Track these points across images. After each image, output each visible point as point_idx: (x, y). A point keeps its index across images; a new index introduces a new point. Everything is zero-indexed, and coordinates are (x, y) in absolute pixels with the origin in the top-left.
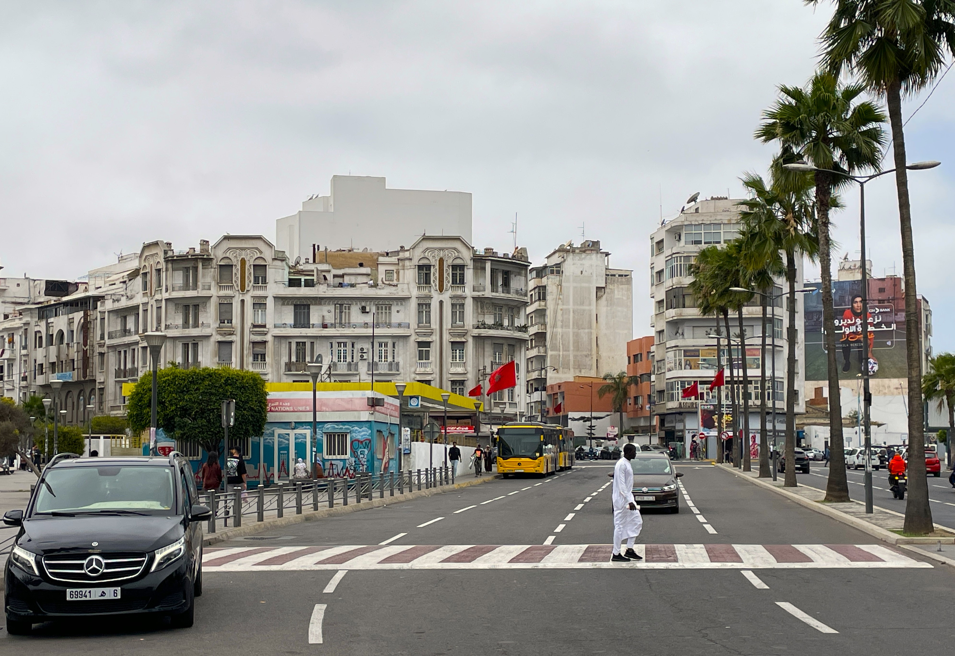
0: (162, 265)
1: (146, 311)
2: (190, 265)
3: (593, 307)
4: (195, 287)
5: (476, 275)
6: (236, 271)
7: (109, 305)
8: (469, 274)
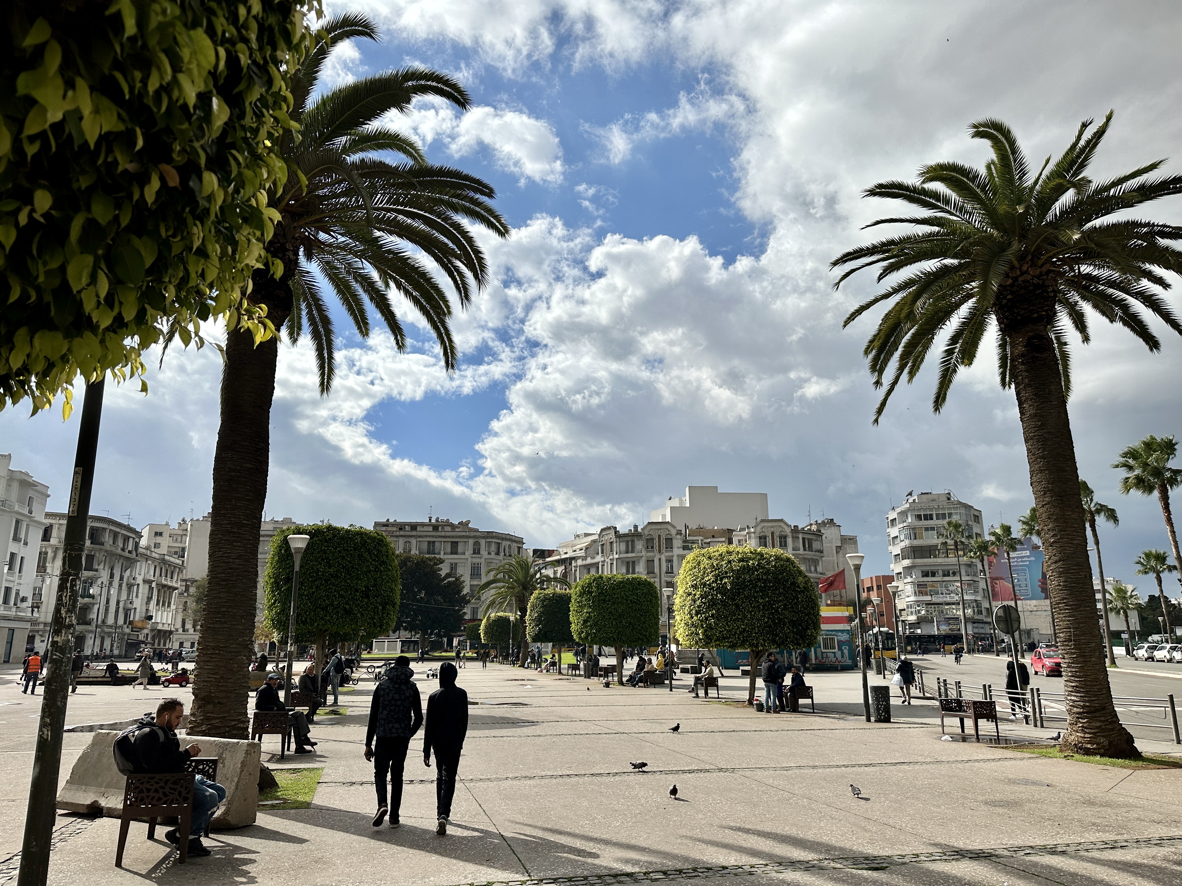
0: (614, 539)
1: (603, 565)
2: (630, 539)
3: (835, 558)
4: (633, 552)
5: (793, 541)
6: (656, 541)
7: (580, 562)
8: (789, 541)
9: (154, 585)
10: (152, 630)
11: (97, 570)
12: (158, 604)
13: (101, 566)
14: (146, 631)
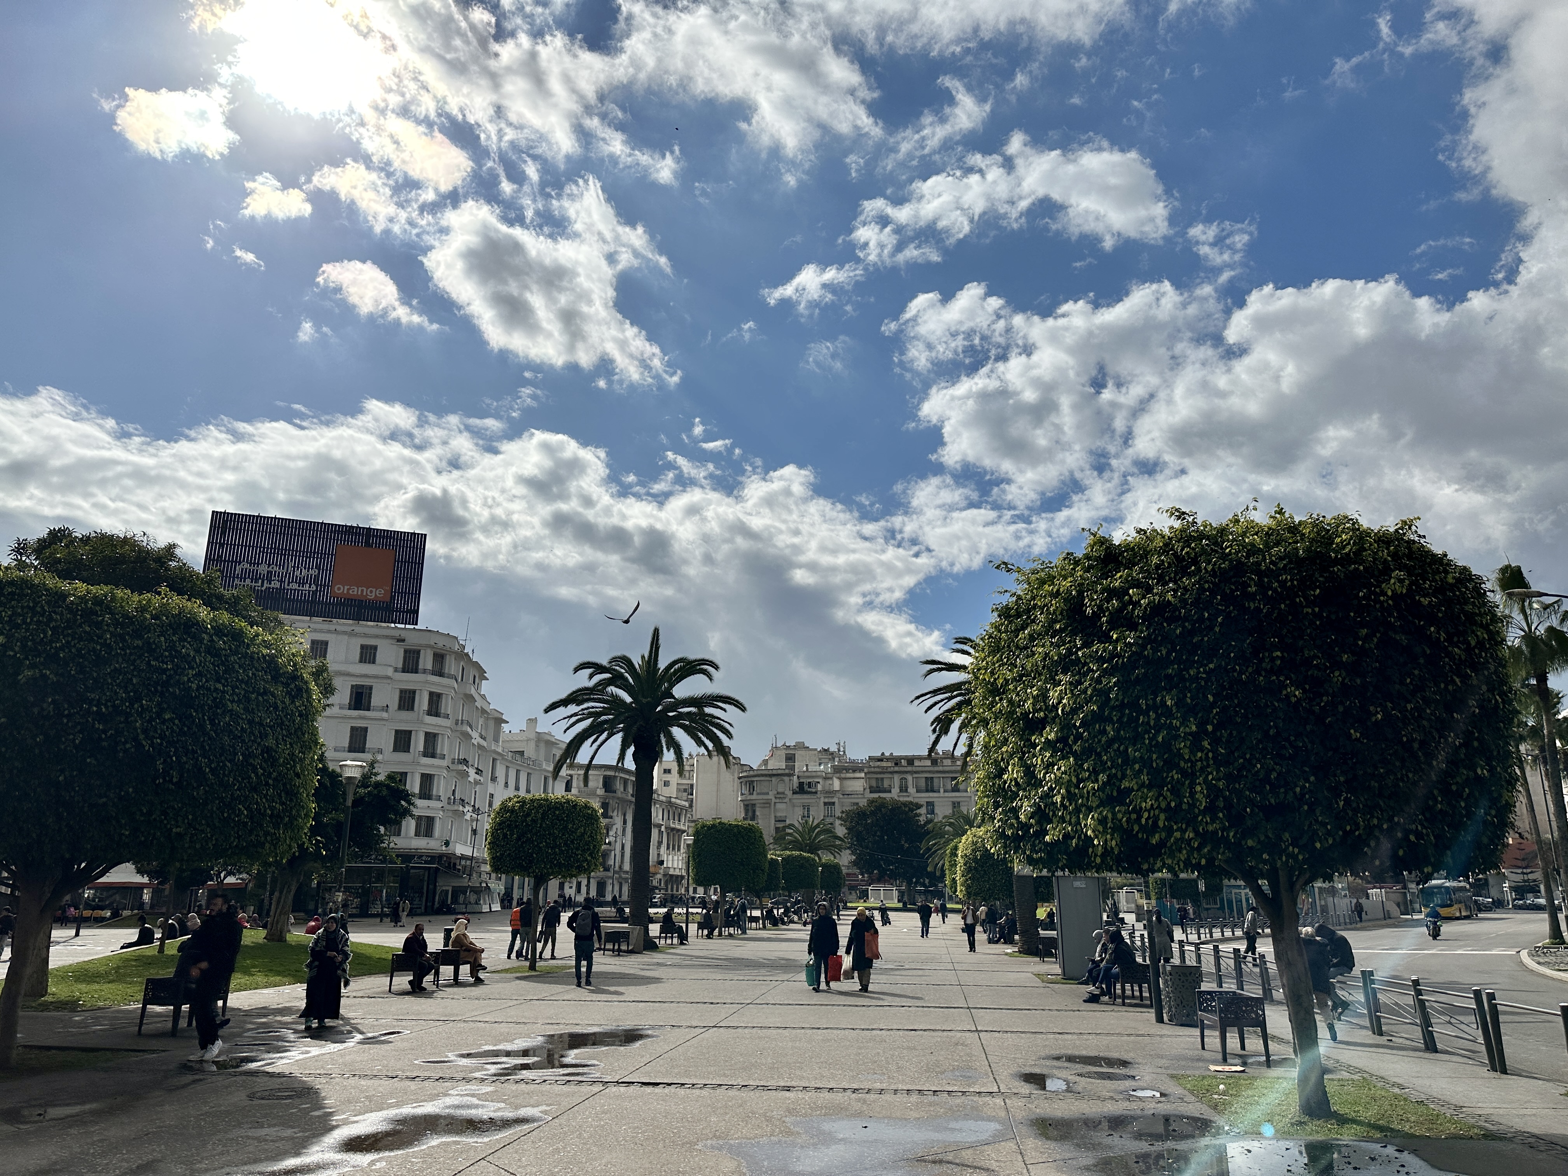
9: (663, 829)
10: (664, 875)
11: (611, 817)
12: (668, 848)
13: (615, 814)
14: (659, 876)
